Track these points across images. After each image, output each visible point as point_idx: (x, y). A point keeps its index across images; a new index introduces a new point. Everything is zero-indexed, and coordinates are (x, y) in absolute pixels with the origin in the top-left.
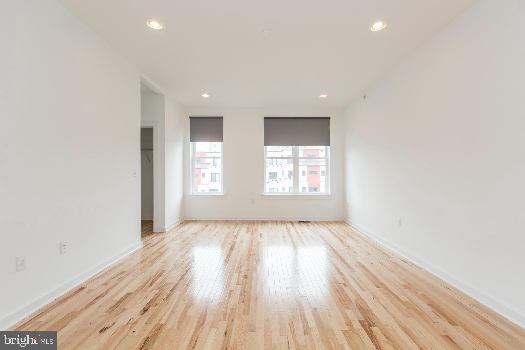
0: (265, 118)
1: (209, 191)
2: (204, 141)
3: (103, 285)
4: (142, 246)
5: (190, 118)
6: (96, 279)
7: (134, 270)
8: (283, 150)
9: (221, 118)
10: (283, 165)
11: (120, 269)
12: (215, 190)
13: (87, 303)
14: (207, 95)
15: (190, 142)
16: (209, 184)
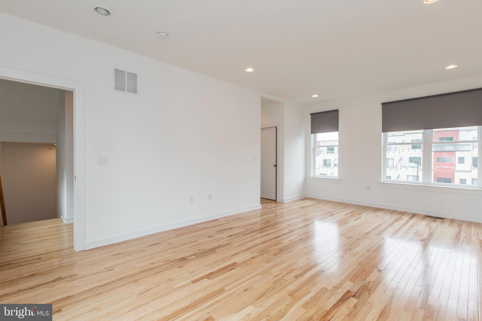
0: (383, 104)
1: (319, 174)
2: (322, 133)
3: (226, 221)
4: (261, 208)
5: (311, 114)
6: (226, 218)
7: (244, 219)
8: (404, 134)
9: (337, 111)
10: (401, 151)
11: (239, 216)
12: (324, 174)
13: (213, 226)
14: (317, 95)
15: (311, 134)
16: (319, 169)
